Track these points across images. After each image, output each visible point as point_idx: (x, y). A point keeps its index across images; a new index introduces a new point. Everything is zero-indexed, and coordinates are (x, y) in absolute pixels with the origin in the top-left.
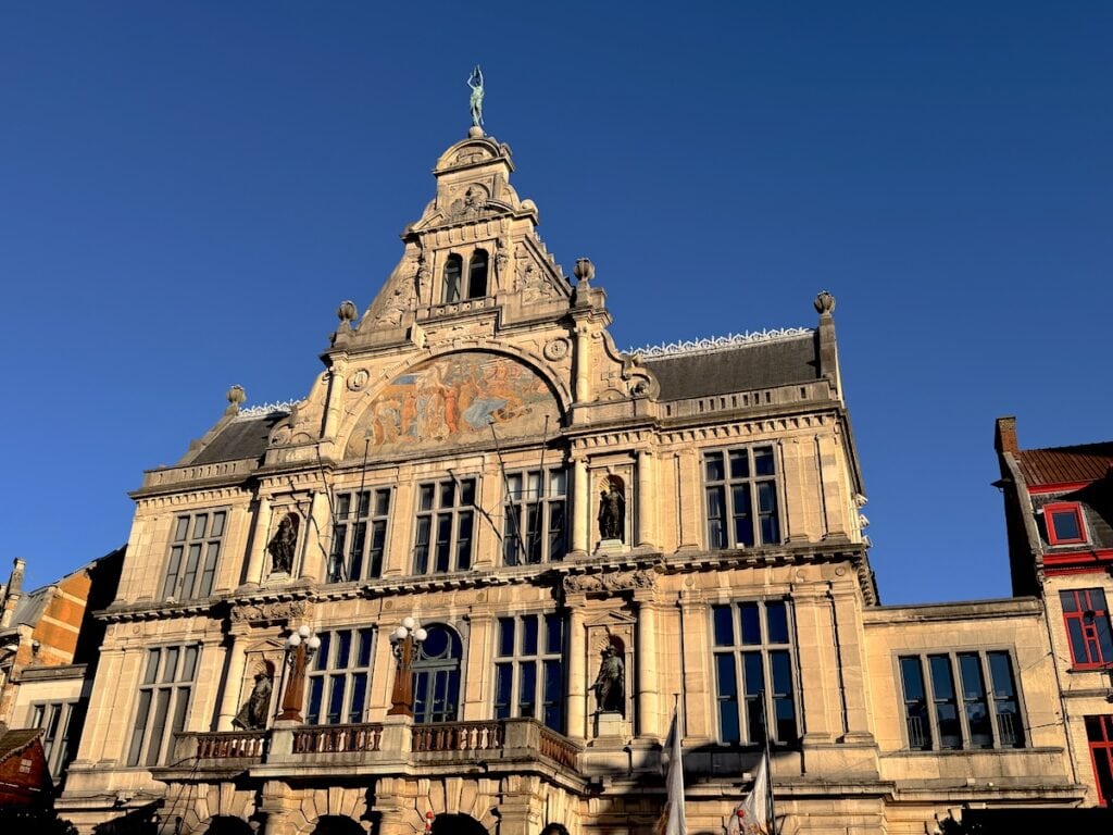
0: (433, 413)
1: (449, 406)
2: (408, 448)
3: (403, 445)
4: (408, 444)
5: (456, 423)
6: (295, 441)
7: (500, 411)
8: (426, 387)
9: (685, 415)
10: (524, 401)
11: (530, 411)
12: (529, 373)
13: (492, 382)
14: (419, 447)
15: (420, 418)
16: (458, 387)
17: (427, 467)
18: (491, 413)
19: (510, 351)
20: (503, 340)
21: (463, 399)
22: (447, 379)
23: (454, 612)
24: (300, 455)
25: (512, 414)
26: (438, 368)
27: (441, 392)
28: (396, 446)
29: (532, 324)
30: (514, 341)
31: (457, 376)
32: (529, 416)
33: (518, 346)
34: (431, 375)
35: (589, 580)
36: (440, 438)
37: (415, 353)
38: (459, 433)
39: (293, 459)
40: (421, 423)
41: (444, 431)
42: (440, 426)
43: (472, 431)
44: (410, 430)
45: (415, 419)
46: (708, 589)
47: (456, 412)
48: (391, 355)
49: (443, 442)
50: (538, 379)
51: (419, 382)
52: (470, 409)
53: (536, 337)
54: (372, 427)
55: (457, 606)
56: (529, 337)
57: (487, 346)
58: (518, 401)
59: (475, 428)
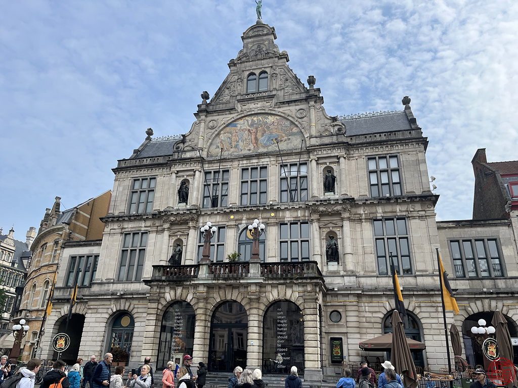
0: (246, 139)
1: (253, 137)
2: (236, 154)
3: (233, 152)
4: (236, 152)
5: (257, 144)
6: (186, 149)
7: (276, 139)
8: (242, 128)
9: (359, 142)
10: (287, 135)
11: (289, 139)
12: (288, 123)
13: (272, 127)
14: (240, 153)
15: (240, 141)
16: (257, 129)
17: (245, 162)
18: (272, 140)
19: (280, 114)
20: (276, 109)
21: (259, 134)
22: (252, 125)
24: (188, 155)
25: (282, 141)
26: (247, 120)
27: (249, 130)
28: (230, 152)
29: (289, 102)
30: (280, 110)
31: (256, 124)
32: (289, 141)
33: (283, 112)
34: (243, 124)
35: (321, 209)
36: (249, 150)
37: (237, 114)
38: (258, 148)
39: (185, 156)
40: (241, 143)
41: (251, 147)
42: (249, 144)
43: (264, 147)
44: (236, 146)
45: (238, 142)
46: (373, 213)
47: (256, 139)
48: (226, 114)
49: (251, 152)
50: (293, 126)
51: (239, 126)
52: (262, 138)
53: (291, 108)
54: (219, 145)
55: (262, 218)
56: (288, 108)
57: (269, 112)
58: (284, 135)
59: (265, 146)
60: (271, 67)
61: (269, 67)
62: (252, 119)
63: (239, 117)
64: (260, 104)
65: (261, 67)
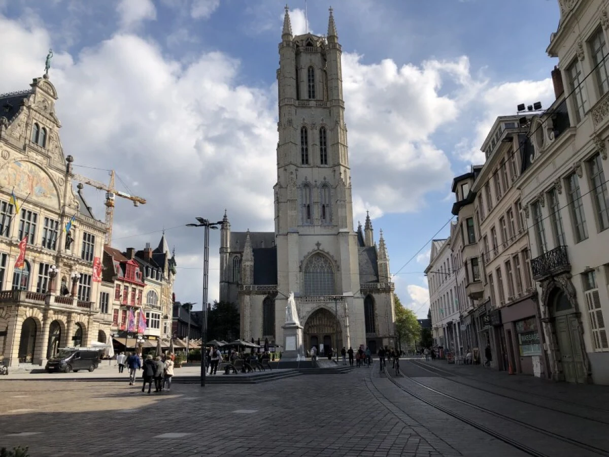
0: (25, 182)
1: (30, 183)
7: (44, 194)
8: (24, 171)
11: (51, 198)
12: (52, 184)
13: (42, 181)
16: (33, 177)
18: (41, 192)
19: (49, 174)
20: (48, 169)
21: (34, 183)
22: (31, 172)
23: (30, 257)
25: (46, 197)
26: (29, 166)
27: (28, 175)
29: (56, 169)
30: (51, 171)
31: (33, 172)
32: (51, 200)
33: (52, 174)
34: (25, 167)
35: (65, 260)
40: (21, 184)
41: (28, 192)
42: (27, 188)
47: (32, 186)
48: (16, 151)
50: (54, 188)
51: (22, 167)
52: (36, 188)
53: (56, 173)
54: (7, 177)
55: (32, 256)
56: (55, 172)
57: (44, 168)
58: (48, 192)
59: (37, 196)
60: (51, 129)
61: (49, 128)
62: (31, 168)
63: (25, 159)
64: (40, 158)
65: (45, 123)
